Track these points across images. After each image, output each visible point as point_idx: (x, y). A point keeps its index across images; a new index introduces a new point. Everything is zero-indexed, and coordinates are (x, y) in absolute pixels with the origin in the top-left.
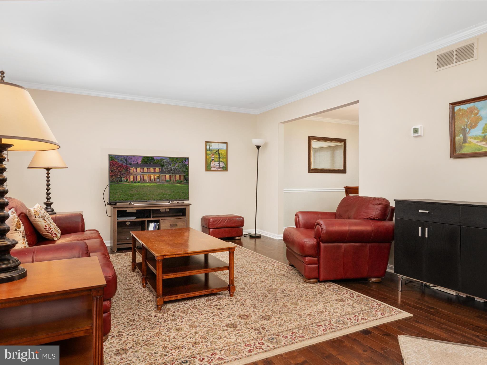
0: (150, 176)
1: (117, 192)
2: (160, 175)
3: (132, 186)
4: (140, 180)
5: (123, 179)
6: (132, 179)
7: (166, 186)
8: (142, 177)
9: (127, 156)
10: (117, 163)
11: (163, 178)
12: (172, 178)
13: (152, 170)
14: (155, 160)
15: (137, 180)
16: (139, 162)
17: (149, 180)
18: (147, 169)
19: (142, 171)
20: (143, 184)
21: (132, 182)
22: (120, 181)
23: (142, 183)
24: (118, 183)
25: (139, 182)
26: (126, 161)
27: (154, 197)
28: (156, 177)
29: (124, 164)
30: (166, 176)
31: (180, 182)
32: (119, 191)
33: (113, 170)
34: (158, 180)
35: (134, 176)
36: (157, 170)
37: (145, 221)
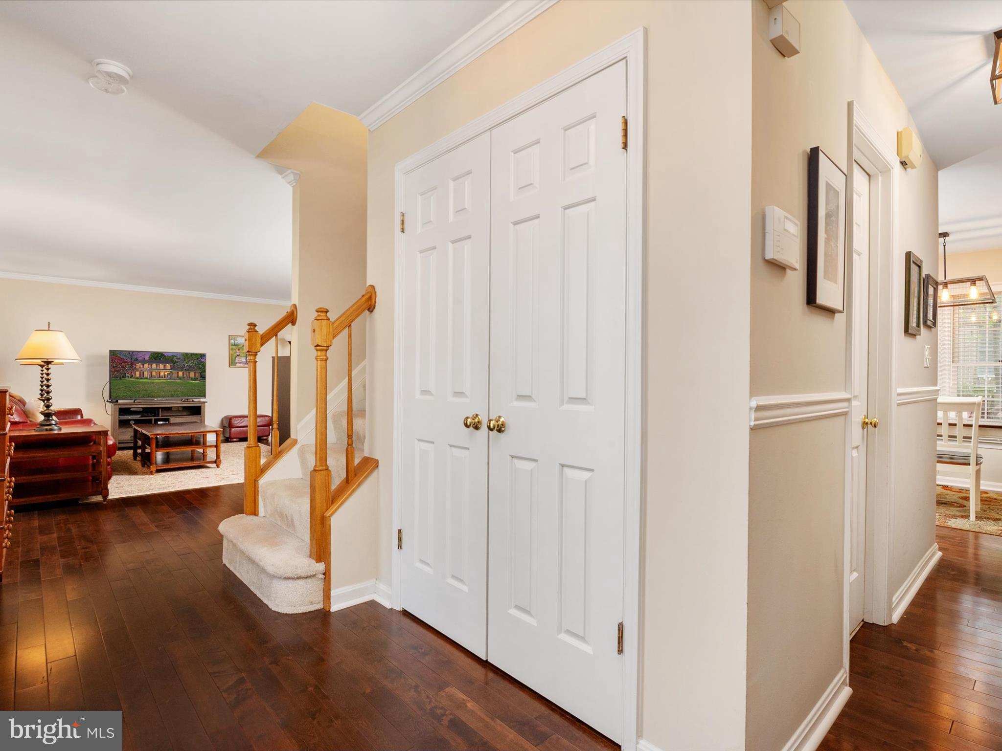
0: (160, 373)
1: (119, 388)
2: (171, 372)
3: (138, 382)
4: (147, 376)
5: (127, 375)
6: (138, 374)
7: (178, 384)
8: (149, 374)
9: (133, 352)
10: (121, 359)
11: (175, 375)
12: (185, 375)
13: (162, 366)
14: (165, 356)
15: (143, 376)
16: (147, 358)
17: (158, 376)
18: (157, 365)
19: (150, 368)
20: (150, 381)
21: (138, 378)
22: (123, 377)
23: (150, 379)
24: (120, 379)
25: (146, 378)
26: (132, 357)
27: (163, 394)
28: (166, 373)
29: (129, 360)
30: (178, 372)
31: (195, 379)
32: (122, 386)
33: (114, 365)
34: (169, 376)
35: (140, 372)
36: (168, 366)
37: (152, 419)
